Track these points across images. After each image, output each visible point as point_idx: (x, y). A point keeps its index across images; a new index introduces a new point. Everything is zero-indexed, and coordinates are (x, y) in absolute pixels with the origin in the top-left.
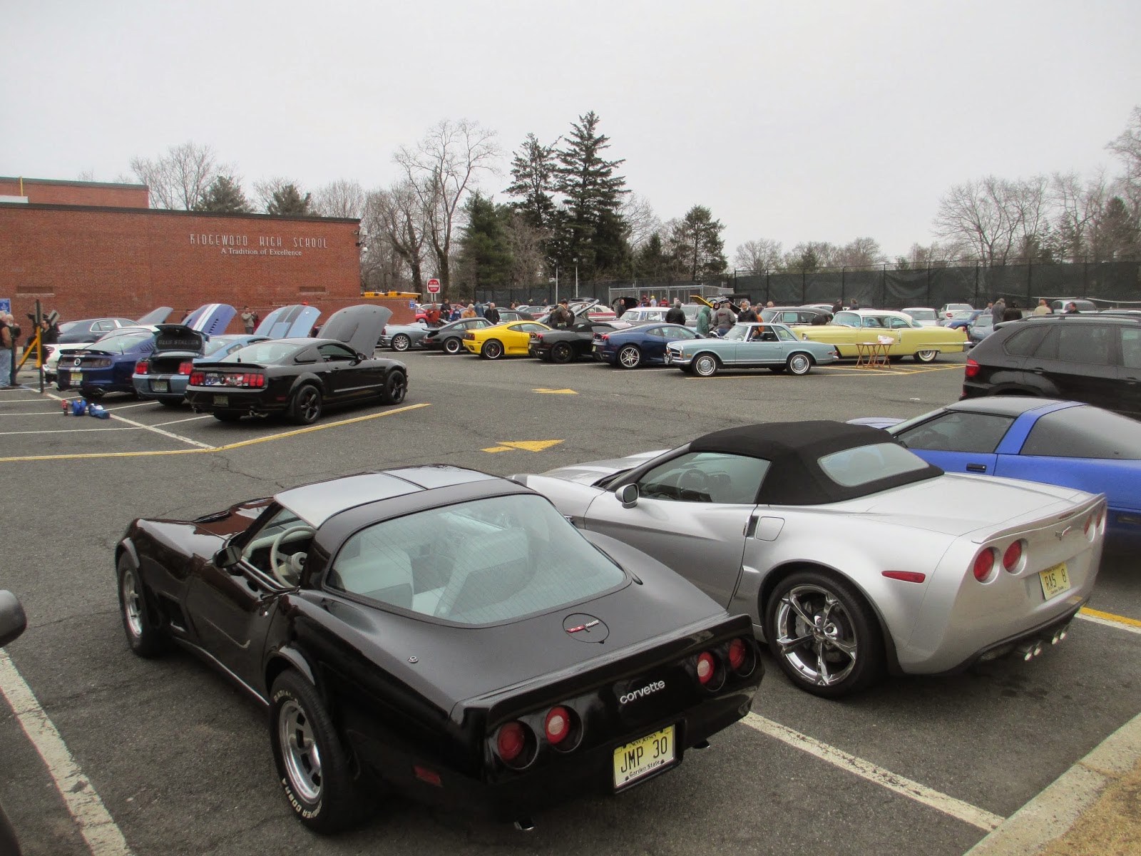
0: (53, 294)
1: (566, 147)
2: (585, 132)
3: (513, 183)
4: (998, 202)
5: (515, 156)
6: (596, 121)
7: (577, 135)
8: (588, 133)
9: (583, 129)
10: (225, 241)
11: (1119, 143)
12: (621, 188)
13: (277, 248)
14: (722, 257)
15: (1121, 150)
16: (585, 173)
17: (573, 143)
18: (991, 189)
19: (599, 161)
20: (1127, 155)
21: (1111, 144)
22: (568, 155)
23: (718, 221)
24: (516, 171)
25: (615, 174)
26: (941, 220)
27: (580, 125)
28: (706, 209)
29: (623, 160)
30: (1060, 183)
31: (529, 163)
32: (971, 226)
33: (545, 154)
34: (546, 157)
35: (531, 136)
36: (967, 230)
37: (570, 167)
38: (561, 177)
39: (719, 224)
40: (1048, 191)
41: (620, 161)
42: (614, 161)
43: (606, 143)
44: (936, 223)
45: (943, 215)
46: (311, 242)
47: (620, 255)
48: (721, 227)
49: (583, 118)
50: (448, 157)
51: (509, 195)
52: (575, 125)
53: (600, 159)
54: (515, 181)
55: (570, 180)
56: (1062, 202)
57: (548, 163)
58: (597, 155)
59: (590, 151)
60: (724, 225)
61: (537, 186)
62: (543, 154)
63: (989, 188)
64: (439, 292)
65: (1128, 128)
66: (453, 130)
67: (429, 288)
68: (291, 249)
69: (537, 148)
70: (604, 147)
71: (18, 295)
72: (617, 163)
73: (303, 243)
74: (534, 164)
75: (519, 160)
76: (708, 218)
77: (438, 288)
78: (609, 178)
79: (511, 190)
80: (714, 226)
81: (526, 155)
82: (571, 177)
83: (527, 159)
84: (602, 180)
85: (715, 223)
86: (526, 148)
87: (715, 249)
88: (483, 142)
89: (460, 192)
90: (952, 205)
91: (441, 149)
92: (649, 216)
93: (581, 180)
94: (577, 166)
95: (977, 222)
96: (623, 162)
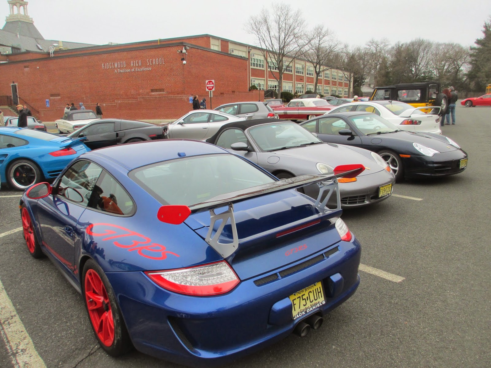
0: (60, 97)
10: (116, 65)
13: (139, 67)
46: (156, 61)
67: (207, 87)
68: (146, 66)
71: (52, 98)
73: (152, 62)
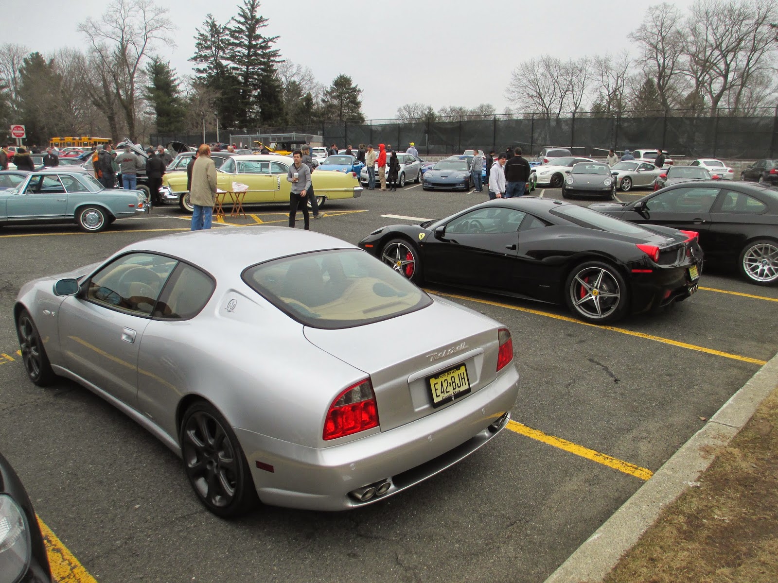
1: (233, 26)
2: (249, 14)
3: (196, 53)
4: (552, 76)
5: (198, 32)
6: (257, 5)
7: (241, 15)
8: (251, 15)
9: (247, 11)
11: (638, 34)
12: (277, 59)
14: (360, 114)
15: (638, 39)
16: (249, 47)
17: (239, 22)
18: (548, 66)
19: (259, 37)
20: (644, 43)
21: (632, 34)
22: (235, 31)
23: (356, 86)
24: (199, 44)
25: (273, 46)
26: (513, 89)
27: (244, 7)
28: (348, 77)
29: (278, 37)
30: (599, 63)
31: (210, 38)
32: (534, 94)
33: (221, 31)
34: (222, 33)
35: (210, 17)
36: (532, 97)
37: (237, 42)
38: (231, 49)
39: (358, 88)
40: (590, 69)
41: (276, 37)
42: (271, 37)
43: (265, 23)
44: (508, 90)
45: (514, 85)
47: (278, 111)
48: (359, 91)
49: (247, 2)
50: (126, 29)
51: (194, 62)
52: (241, 8)
53: (260, 35)
54: (197, 51)
55: (239, 52)
56: (600, 78)
57: (223, 38)
58: (258, 32)
59: (252, 29)
60: (361, 89)
61: (215, 56)
62: (220, 31)
63: (546, 65)
64: (24, 137)
65: (643, 23)
66: (130, 7)
69: (215, 25)
70: (264, 26)
72: (273, 38)
74: (213, 39)
75: (202, 35)
76: (350, 84)
77: (23, 134)
78: (267, 51)
79: (195, 59)
80: (354, 89)
81: (206, 31)
82: (239, 49)
83: (208, 35)
84: (263, 52)
85: (354, 88)
86: (208, 26)
87: (355, 108)
88: (157, 17)
89: (139, 57)
90: (521, 77)
91: (121, 22)
92: (312, 83)
93: (246, 52)
94: (243, 40)
95: (538, 91)
96: (279, 38)
